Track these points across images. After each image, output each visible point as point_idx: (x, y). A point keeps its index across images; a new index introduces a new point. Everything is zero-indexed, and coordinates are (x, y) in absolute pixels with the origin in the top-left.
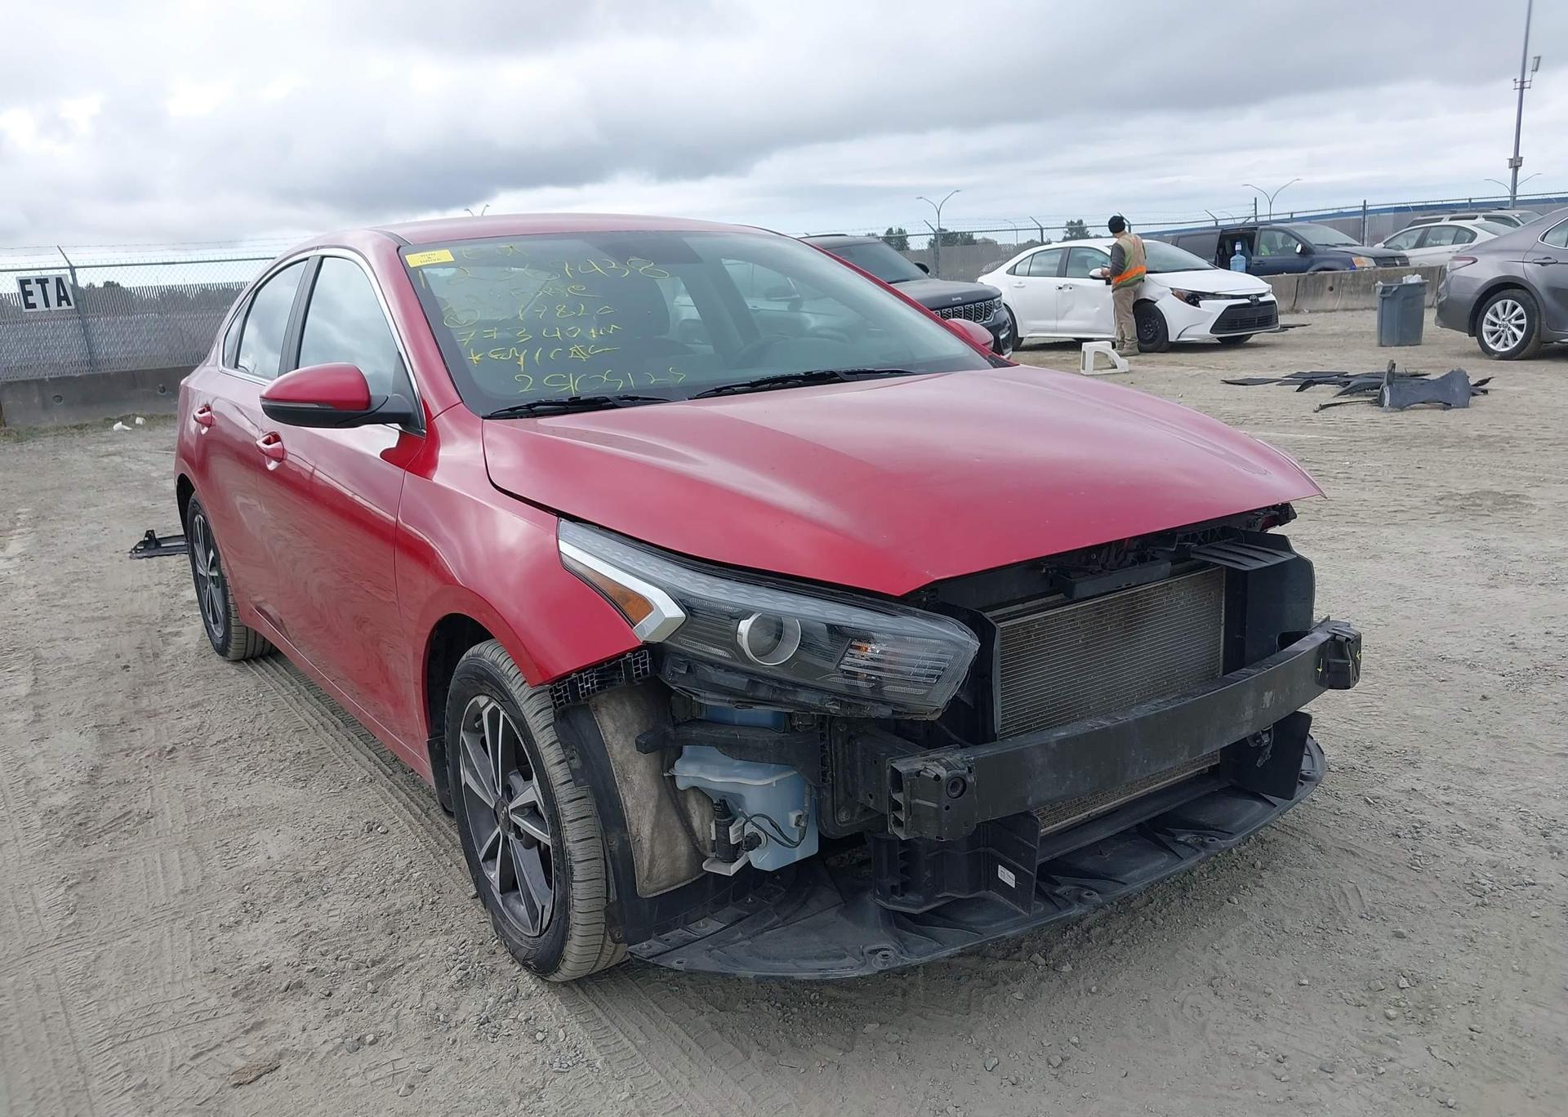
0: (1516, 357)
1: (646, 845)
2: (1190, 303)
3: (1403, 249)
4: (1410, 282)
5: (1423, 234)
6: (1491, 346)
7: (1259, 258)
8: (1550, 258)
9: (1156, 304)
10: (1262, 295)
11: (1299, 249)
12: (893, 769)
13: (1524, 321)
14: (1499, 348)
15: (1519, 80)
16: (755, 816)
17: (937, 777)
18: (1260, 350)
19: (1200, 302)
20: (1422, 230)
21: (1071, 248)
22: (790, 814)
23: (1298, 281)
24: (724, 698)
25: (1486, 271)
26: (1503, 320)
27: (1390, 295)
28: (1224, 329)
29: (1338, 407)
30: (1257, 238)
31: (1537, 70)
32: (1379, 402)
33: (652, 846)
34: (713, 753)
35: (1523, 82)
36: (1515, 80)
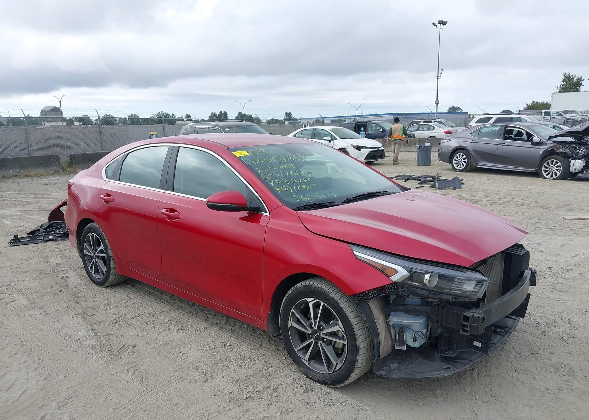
0: (464, 171)
1: (383, 342)
2: (358, 150)
3: (412, 131)
4: (427, 145)
5: (418, 126)
6: (456, 167)
7: (368, 133)
8: (473, 141)
9: (346, 150)
10: (380, 147)
11: (381, 130)
12: (464, 315)
13: (466, 160)
14: (458, 168)
16: (417, 331)
17: (479, 317)
18: (381, 166)
19: (361, 150)
21: (316, 129)
22: (423, 330)
23: (382, 141)
24: (417, 297)
25: (454, 143)
26: (460, 159)
27: (421, 149)
28: (369, 159)
29: (421, 188)
30: (367, 126)
31: (442, 73)
32: (434, 187)
33: (384, 342)
34: (402, 313)
35: (438, 77)
36: (436, 76)
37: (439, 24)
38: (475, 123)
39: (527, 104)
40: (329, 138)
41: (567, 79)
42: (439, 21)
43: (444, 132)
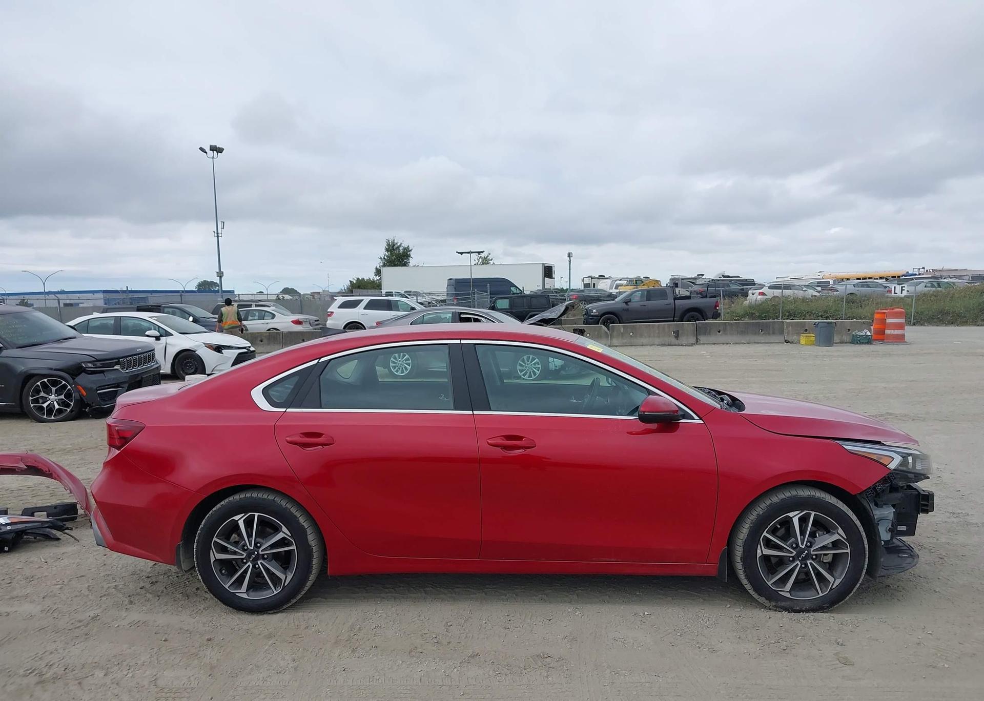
2: (217, 351)
5: (246, 313)
9: (196, 352)
10: (249, 347)
11: (191, 319)
15: (216, 232)
19: (223, 351)
20: (245, 312)
21: (121, 317)
31: (223, 228)
35: (218, 233)
36: (214, 232)
37: (210, 150)
38: (339, 308)
39: (350, 281)
40: (155, 333)
41: (391, 248)
42: (211, 147)
43: (292, 322)
